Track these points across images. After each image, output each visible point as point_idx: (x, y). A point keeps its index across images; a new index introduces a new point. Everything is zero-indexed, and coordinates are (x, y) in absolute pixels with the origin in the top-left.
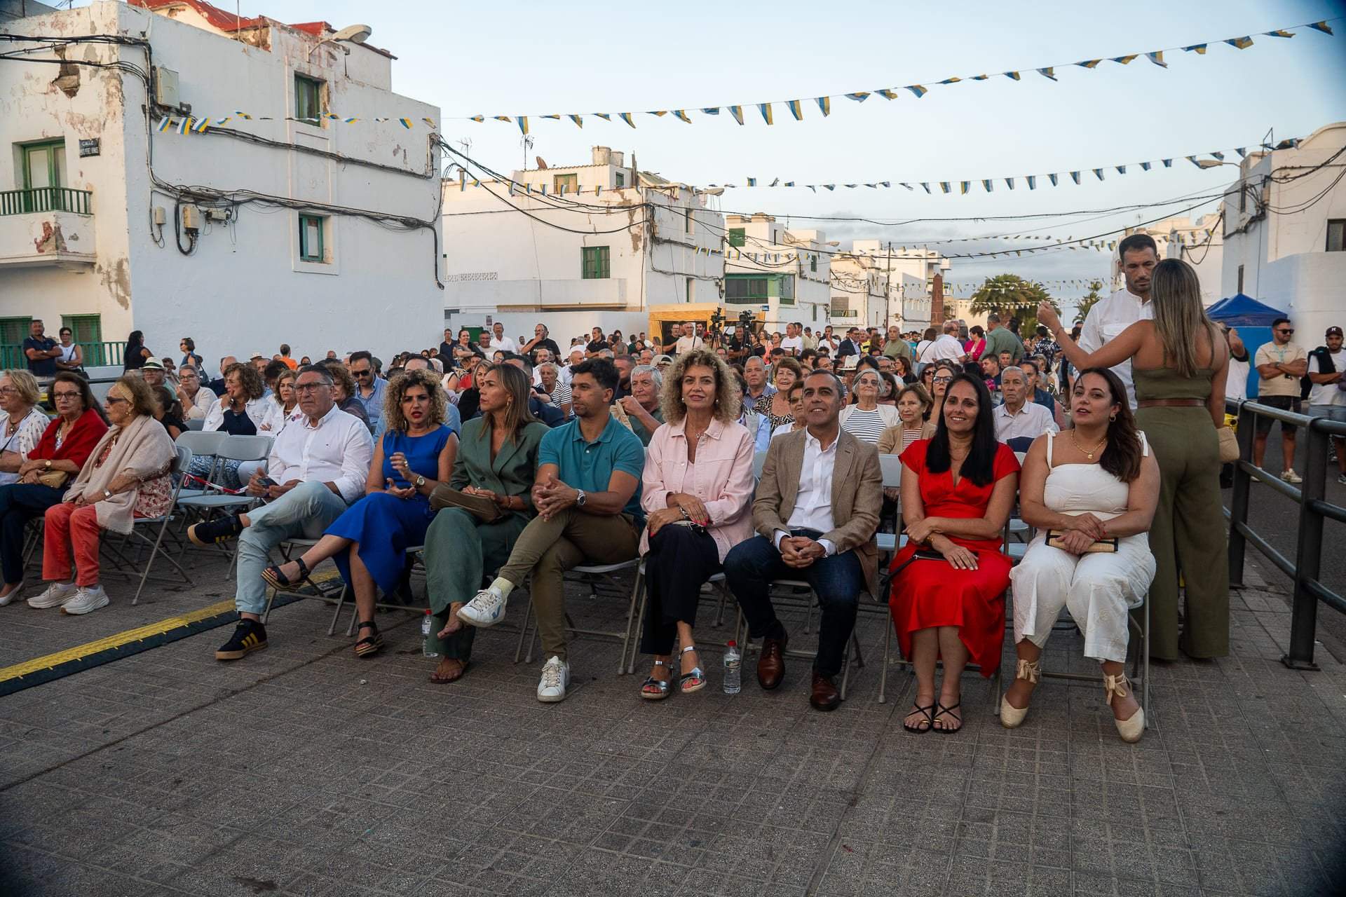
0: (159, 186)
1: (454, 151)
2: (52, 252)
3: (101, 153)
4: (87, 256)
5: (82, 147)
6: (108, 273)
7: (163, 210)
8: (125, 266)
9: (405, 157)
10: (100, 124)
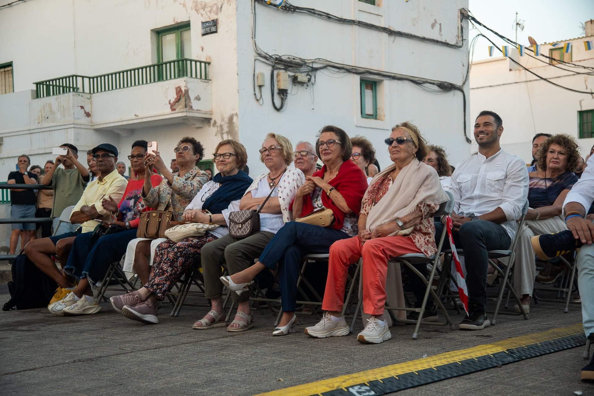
0: (260, 55)
1: (480, 24)
2: (182, 110)
3: (219, 30)
4: (206, 113)
5: (203, 28)
6: (221, 126)
7: (262, 74)
8: (235, 119)
9: (440, 30)
10: (218, 8)
